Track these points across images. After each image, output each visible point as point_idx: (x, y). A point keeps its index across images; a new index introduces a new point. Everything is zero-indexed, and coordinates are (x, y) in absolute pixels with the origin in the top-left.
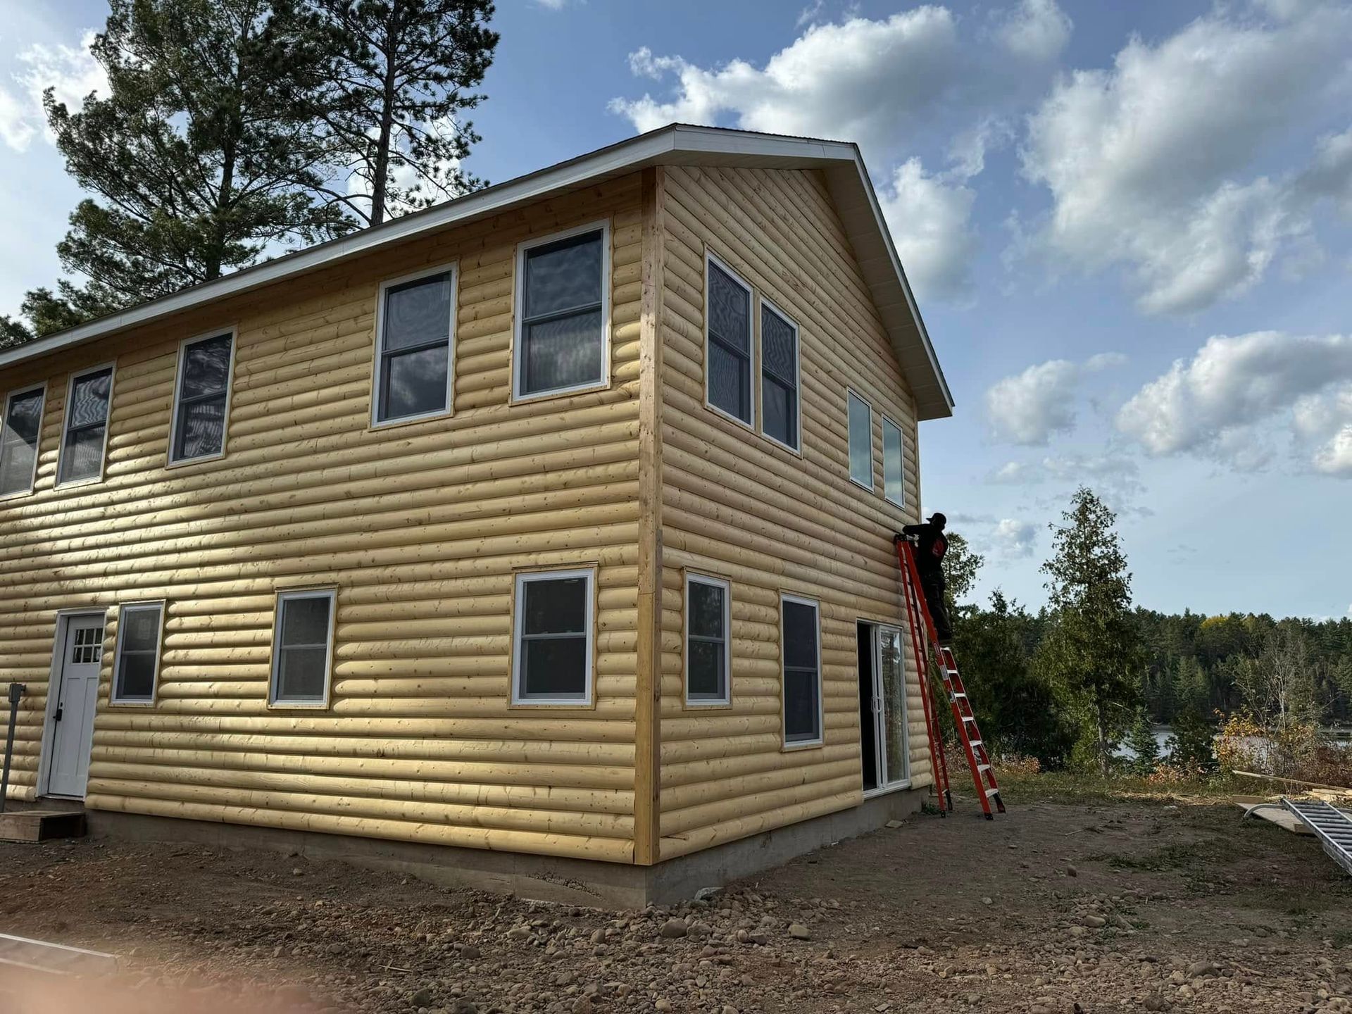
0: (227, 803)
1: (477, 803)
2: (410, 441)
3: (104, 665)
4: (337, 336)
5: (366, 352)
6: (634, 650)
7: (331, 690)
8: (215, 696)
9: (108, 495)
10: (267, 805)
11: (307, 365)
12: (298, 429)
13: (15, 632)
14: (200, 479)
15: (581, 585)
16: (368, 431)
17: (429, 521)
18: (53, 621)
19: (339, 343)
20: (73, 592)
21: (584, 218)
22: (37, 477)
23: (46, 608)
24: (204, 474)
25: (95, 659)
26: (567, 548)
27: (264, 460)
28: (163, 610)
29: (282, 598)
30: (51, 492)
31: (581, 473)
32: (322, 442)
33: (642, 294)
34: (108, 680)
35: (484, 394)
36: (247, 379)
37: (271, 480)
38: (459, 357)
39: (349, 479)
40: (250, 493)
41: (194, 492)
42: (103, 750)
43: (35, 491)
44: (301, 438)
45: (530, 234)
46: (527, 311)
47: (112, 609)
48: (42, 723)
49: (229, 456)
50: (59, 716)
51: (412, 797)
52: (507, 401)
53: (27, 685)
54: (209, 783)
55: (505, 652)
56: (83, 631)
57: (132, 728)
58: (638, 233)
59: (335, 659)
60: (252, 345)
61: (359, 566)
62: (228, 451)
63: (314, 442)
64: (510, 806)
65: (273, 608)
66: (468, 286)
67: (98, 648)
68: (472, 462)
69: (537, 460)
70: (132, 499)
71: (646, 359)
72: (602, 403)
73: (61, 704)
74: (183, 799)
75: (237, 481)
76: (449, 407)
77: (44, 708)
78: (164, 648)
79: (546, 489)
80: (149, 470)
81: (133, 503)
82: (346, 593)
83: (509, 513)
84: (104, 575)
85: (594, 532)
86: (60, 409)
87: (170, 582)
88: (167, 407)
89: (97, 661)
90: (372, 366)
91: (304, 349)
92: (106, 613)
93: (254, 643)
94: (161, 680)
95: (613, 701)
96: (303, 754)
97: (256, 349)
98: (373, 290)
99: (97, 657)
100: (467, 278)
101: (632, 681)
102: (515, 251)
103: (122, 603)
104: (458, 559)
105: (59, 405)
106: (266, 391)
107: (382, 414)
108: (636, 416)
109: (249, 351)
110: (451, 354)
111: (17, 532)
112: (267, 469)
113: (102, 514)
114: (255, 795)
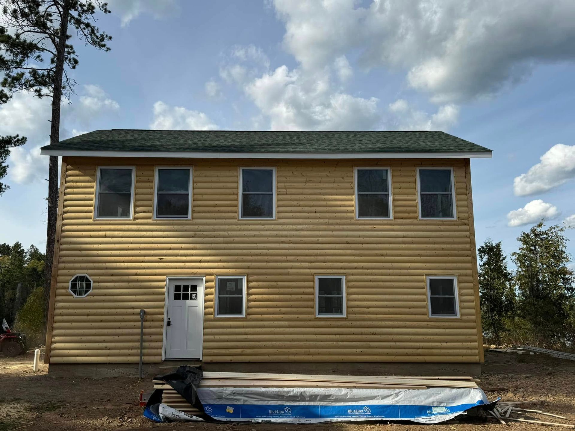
0: (296, 354)
1: (419, 348)
2: (374, 226)
3: (206, 301)
4: (334, 183)
5: (351, 191)
6: (473, 302)
7: (347, 311)
8: (284, 314)
9: (196, 227)
10: (319, 354)
11: (319, 191)
12: (317, 215)
13: (129, 285)
14: (261, 227)
15: (451, 281)
16: (354, 220)
17: (386, 255)
18: (164, 281)
19: (336, 185)
20: (177, 268)
21: (443, 165)
22: (135, 212)
23: (155, 275)
24: (263, 225)
25: (191, 298)
26: (445, 269)
27: (300, 224)
28: (245, 279)
29: (317, 278)
30: (150, 221)
31: (449, 246)
32: (331, 221)
33: (468, 193)
34: (211, 307)
35: (406, 215)
36: (285, 190)
37: (305, 232)
38: (394, 200)
39: (347, 237)
40: (293, 236)
41: (259, 232)
42: (211, 337)
43: (135, 219)
44: (320, 218)
45: (421, 165)
46: (422, 190)
47: (208, 277)
48: (162, 327)
49: (278, 220)
50: (169, 324)
51: (391, 348)
52: (417, 219)
53: (146, 310)
54: (285, 347)
55: (424, 301)
56: (180, 286)
57: (231, 327)
58: (464, 174)
59: (348, 300)
60: (286, 177)
61: (356, 268)
62: (278, 218)
63: (327, 221)
64: (432, 349)
65: (313, 281)
66: (397, 176)
67: (194, 293)
68: (404, 237)
69: (431, 240)
70: (215, 230)
71: (471, 214)
72: (455, 225)
73: (169, 319)
74: (269, 355)
75: (285, 230)
76: (391, 217)
77: (162, 320)
78: (248, 294)
79: (435, 250)
80: (226, 219)
81: (216, 232)
82: (351, 277)
83: (421, 256)
84: (199, 262)
85: (455, 265)
86: (149, 182)
87: (249, 268)
88: (234, 194)
89: (194, 299)
90: (353, 197)
91: (317, 184)
92: (204, 279)
93: (304, 293)
94: (248, 307)
95: (467, 317)
96: (335, 335)
97: (288, 179)
98: (351, 169)
99: (193, 298)
100: (395, 174)
101: (473, 311)
102: (415, 169)
103: (217, 275)
104: (400, 269)
105: (149, 180)
106: (297, 197)
107: (360, 215)
108: (468, 231)
109: (284, 179)
110: (391, 198)
111: (121, 237)
112: (302, 228)
113: (194, 235)
114: (312, 350)
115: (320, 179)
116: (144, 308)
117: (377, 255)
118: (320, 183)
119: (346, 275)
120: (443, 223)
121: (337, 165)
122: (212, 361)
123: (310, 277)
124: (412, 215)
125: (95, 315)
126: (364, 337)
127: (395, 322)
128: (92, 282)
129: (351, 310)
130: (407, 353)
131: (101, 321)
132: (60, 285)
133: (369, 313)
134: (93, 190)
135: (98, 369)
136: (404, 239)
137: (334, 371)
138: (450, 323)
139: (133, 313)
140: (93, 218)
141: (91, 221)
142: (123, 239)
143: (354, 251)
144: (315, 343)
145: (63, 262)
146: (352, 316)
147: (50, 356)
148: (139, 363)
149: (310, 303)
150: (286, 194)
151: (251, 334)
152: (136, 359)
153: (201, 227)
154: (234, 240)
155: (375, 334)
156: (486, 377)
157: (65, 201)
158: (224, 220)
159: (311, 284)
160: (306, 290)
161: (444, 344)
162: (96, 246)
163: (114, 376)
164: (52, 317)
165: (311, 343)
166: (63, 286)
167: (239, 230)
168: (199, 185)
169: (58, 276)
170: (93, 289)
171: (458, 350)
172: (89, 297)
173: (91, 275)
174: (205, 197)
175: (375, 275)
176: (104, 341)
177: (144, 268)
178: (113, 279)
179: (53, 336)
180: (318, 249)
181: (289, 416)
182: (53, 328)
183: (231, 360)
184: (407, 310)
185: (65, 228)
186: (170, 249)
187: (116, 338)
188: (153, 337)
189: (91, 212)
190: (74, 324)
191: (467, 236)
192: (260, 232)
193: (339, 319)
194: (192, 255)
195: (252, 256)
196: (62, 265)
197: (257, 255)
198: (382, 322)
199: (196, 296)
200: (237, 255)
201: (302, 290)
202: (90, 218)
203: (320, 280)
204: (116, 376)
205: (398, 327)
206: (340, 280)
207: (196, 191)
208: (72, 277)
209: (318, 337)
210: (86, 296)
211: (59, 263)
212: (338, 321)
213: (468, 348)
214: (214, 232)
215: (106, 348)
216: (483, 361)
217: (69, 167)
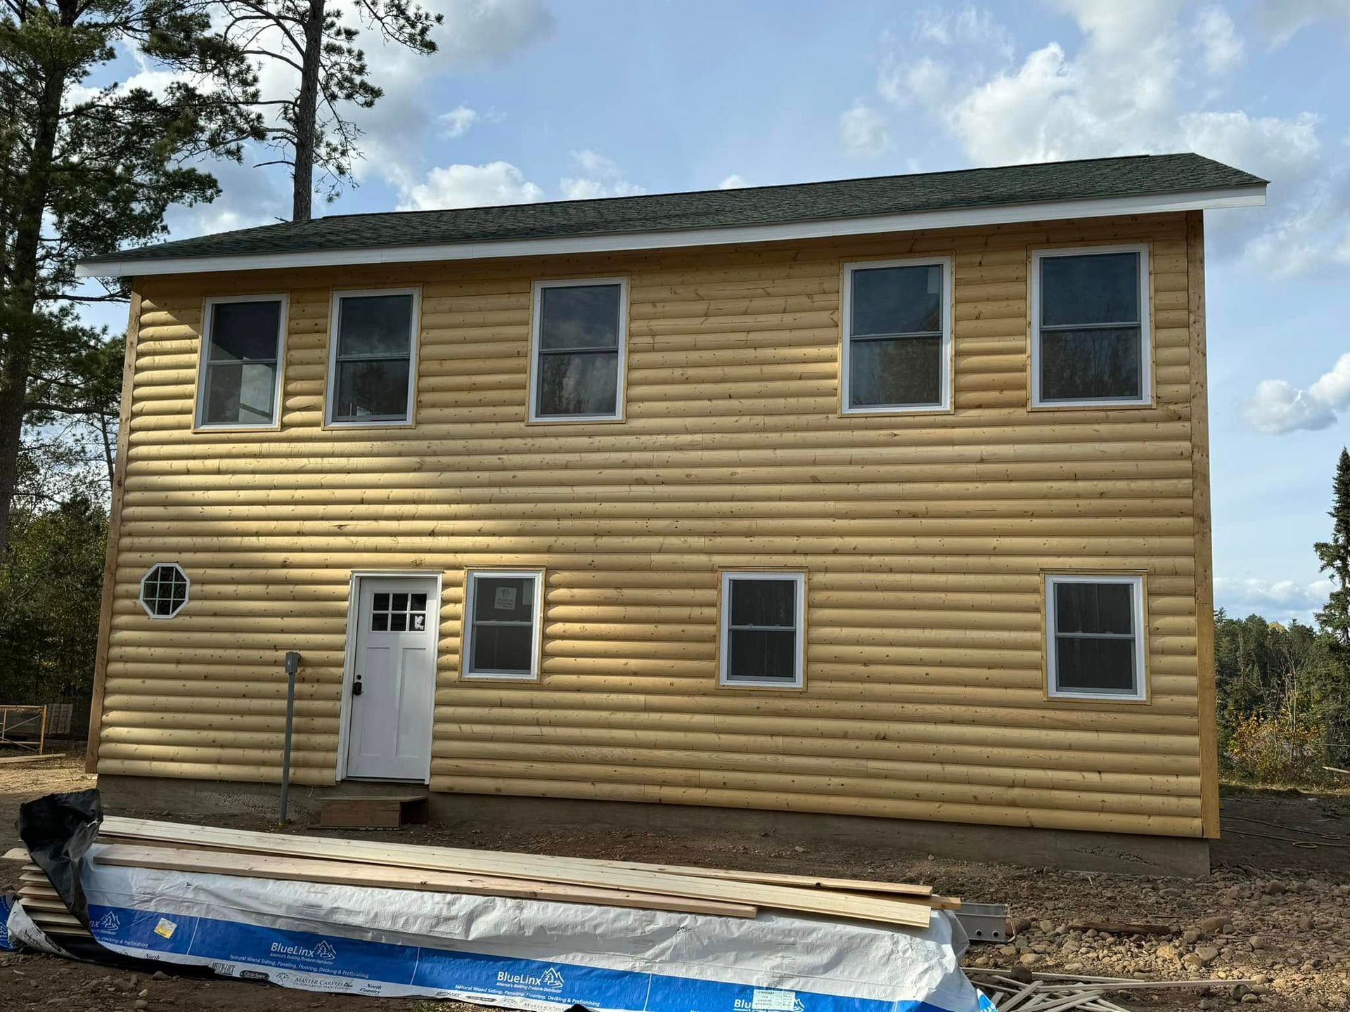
0: (663, 783)
1: (1012, 785)
2: (895, 432)
3: (442, 635)
4: (784, 311)
5: (830, 333)
6: (1193, 653)
7: (806, 672)
8: (635, 674)
9: (423, 445)
10: (725, 786)
11: (742, 336)
12: (734, 403)
13: (268, 591)
14: (585, 441)
15: (1126, 590)
16: (836, 416)
17: (927, 515)
18: (345, 582)
19: (788, 318)
20: (376, 550)
21: (1117, 239)
22: (286, 410)
23: (327, 567)
24: (590, 436)
25: (412, 628)
26: (1106, 554)
27: (687, 431)
28: (539, 579)
29: (727, 577)
30: (316, 431)
31: (1121, 485)
32: (770, 421)
33: (1191, 322)
34: (454, 652)
35: (993, 395)
36: (648, 339)
37: (700, 453)
38: (958, 354)
39: (814, 463)
40: (668, 465)
41: (577, 455)
42: (453, 728)
43: (284, 426)
44: (741, 413)
45: (1048, 243)
46: (1045, 319)
47: (451, 574)
48: (337, 697)
49: (630, 420)
50: (357, 690)
51: (928, 779)
52: (1024, 405)
53: (303, 653)
54: (634, 763)
55: (1034, 647)
56: (387, 596)
57: (501, 704)
58: (1183, 263)
59: (809, 642)
60: (654, 304)
61: (835, 552)
62: (628, 416)
63: (759, 420)
64: (1053, 788)
65: (715, 586)
66: (969, 283)
67: (418, 615)
68: (982, 461)
69: (1068, 467)
70: (469, 453)
71: (1199, 385)
72: (1144, 421)
73: (359, 677)
74: (594, 780)
75: (645, 449)
76: (947, 403)
77: (339, 681)
78: (547, 621)
79: (1078, 496)
80: (497, 422)
81: (471, 457)
82: (820, 578)
83: (1032, 515)
84: (430, 535)
85: (1139, 542)
86: (318, 332)
87: (549, 550)
88: (519, 355)
89: (419, 630)
90: (837, 350)
91: (737, 319)
92: (440, 578)
93: (689, 621)
94: (545, 655)
95: (1170, 698)
96: (772, 735)
97: (660, 307)
98: (834, 269)
99: (417, 626)
100: (963, 275)
101: (1192, 681)
102: (1028, 257)
103: (470, 568)
104: (967, 555)
105: (316, 328)
106: (681, 356)
107: (856, 401)
108: (1188, 437)
109: (648, 309)
110: (948, 350)
111: (254, 472)
112: (692, 441)
113: (418, 465)
114: (706, 775)
115: (743, 305)
116: (300, 650)
117: (899, 515)
118: (745, 313)
119: (809, 570)
120: (1108, 416)
121: (795, 259)
122: (452, 789)
123: (706, 576)
124: (1009, 395)
125: (191, 661)
126: (852, 745)
127: (943, 707)
128: (188, 583)
129: (817, 668)
130: (975, 797)
131: (206, 678)
132: (122, 588)
133: (869, 679)
134: (194, 358)
135: (198, 793)
136: (981, 467)
137: (766, 835)
138: (1113, 716)
139: (276, 661)
140: (192, 427)
141: (187, 434)
142: (258, 476)
143: (832, 504)
144: (714, 755)
145: (130, 535)
146: (818, 686)
147: (99, 758)
148: (281, 785)
149: (706, 647)
150: (654, 350)
151: (550, 724)
152: (277, 773)
153: (436, 445)
154: (514, 477)
155: (884, 738)
156: (1216, 885)
157: (136, 386)
158: (493, 425)
159: (710, 594)
160: (696, 612)
161: (1093, 777)
162: (199, 495)
163: (230, 811)
164: (105, 663)
165: (704, 756)
166: (127, 591)
167: (530, 452)
168: (434, 334)
169: (118, 566)
170: (192, 599)
171: (1136, 798)
172: (181, 620)
173: (186, 565)
174: (449, 365)
175: (891, 571)
176: (210, 727)
177: (302, 550)
178: (233, 576)
179: (105, 710)
180: (732, 500)
181: (325, 966)
182: (106, 692)
183: (498, 790)
184: (983, 673)
185: (135, 451)
186: (362, 502)
187: (237, 719)
188: (319, 722)
189: (189, 412)
190: (150, 683)
191: (1182, 454)
192: (583, 455)
193: (784, 694)
194: (413, 518)
195: (558, 519)
196: (126, 541)
197: (572, 516)
198: (906, 705)
199: (423, 623)
200: (524, 516)
201: (684, 612)
202: (188, 427)
203: (736, 584)
204: (237, 812)
205: (952, 722)
206: (790, 586)
207: (428, 350)
208: (145, 569)
209: (726, 739)
210: (175, 617)
211: (121, 536)
212: (781, 697)
213: (1168, 793)
214: (466, 458)
215: (213, 744)
216: (1214, 833)
217: (147, 303)
